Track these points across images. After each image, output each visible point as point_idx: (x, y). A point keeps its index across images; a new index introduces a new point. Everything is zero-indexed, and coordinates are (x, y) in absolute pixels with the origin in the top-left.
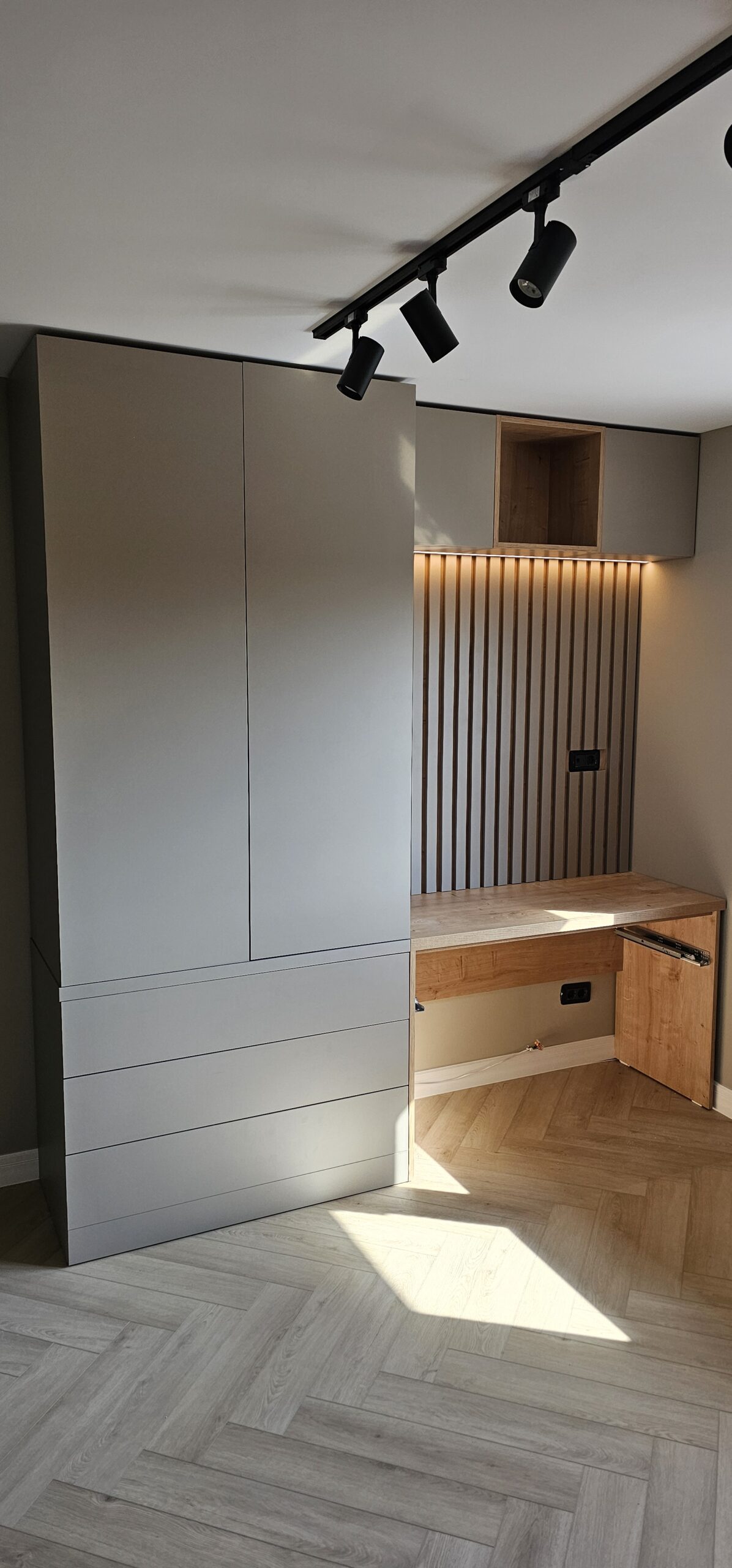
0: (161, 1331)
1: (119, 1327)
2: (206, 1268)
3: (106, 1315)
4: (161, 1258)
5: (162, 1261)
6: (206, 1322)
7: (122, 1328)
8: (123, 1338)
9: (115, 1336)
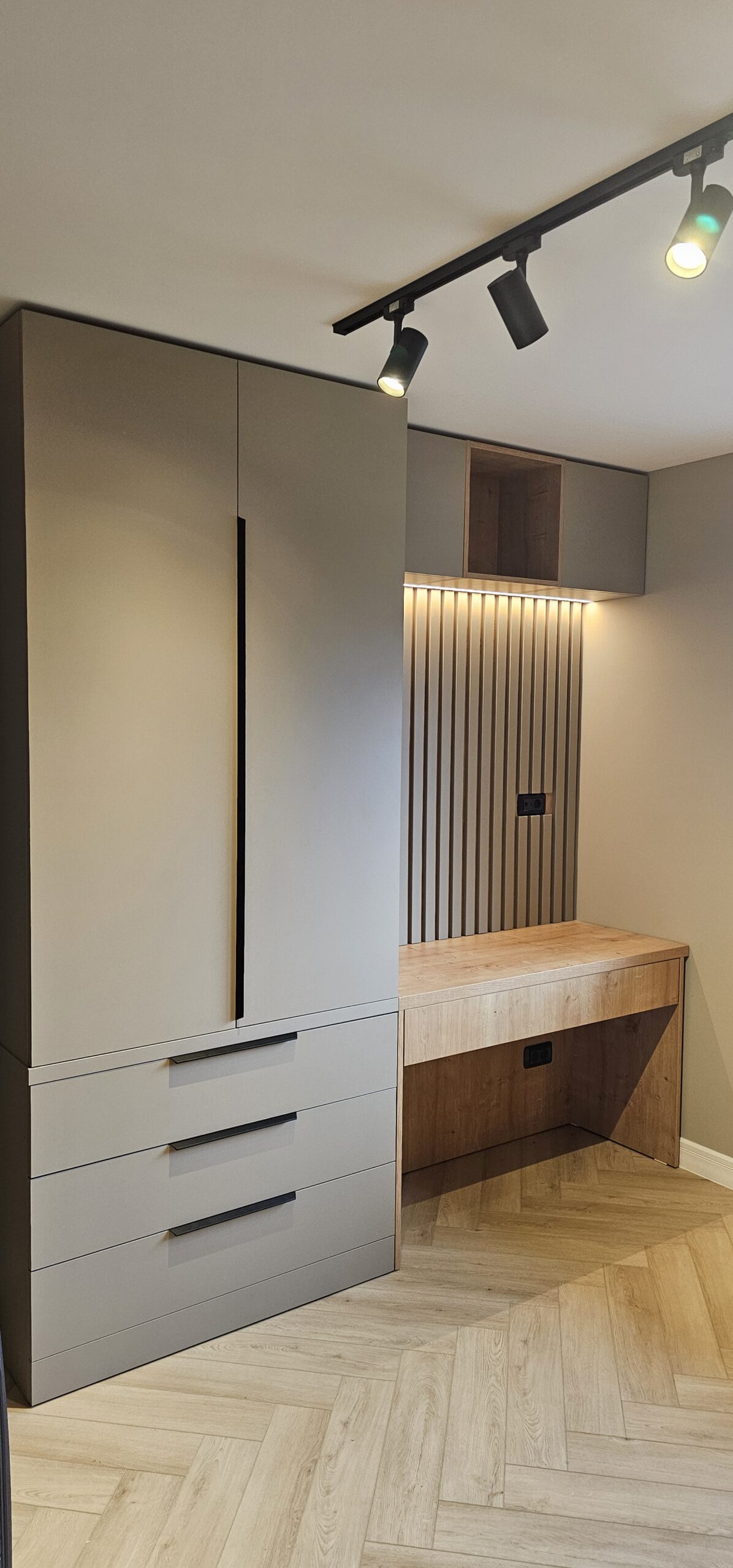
0: (168, 1478)
1: (115, 1478)
2: (197, 1393)
3: (96, 1464)
4: (139, 1386)
5: (144, 1390)
6: (217, 1460)
7: (118, 1479)
8: (124, 1492)
9: (112, 1489)
